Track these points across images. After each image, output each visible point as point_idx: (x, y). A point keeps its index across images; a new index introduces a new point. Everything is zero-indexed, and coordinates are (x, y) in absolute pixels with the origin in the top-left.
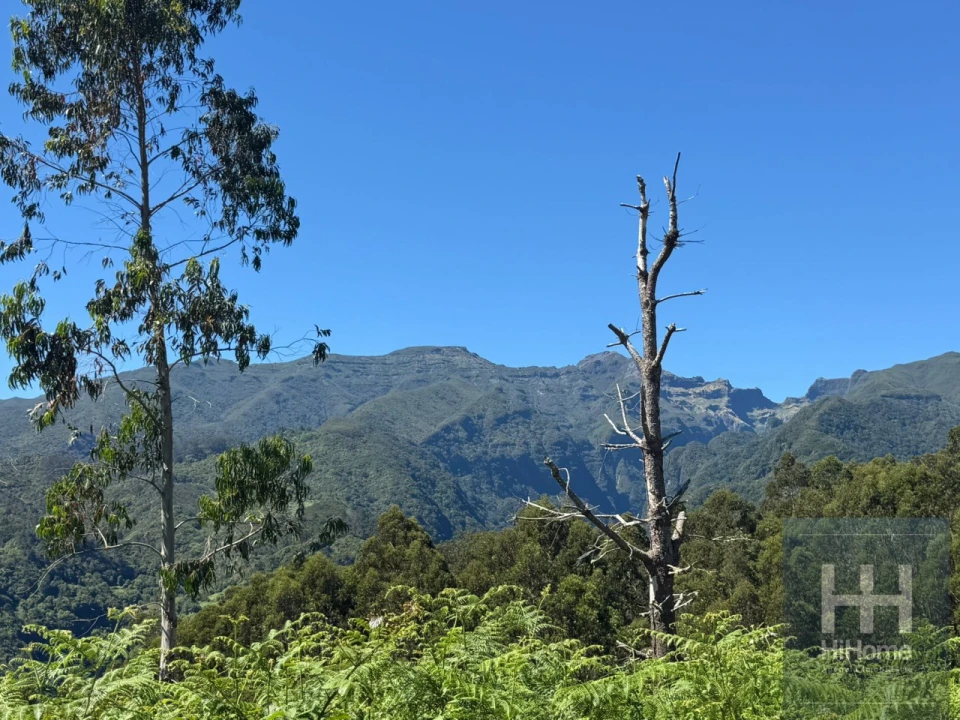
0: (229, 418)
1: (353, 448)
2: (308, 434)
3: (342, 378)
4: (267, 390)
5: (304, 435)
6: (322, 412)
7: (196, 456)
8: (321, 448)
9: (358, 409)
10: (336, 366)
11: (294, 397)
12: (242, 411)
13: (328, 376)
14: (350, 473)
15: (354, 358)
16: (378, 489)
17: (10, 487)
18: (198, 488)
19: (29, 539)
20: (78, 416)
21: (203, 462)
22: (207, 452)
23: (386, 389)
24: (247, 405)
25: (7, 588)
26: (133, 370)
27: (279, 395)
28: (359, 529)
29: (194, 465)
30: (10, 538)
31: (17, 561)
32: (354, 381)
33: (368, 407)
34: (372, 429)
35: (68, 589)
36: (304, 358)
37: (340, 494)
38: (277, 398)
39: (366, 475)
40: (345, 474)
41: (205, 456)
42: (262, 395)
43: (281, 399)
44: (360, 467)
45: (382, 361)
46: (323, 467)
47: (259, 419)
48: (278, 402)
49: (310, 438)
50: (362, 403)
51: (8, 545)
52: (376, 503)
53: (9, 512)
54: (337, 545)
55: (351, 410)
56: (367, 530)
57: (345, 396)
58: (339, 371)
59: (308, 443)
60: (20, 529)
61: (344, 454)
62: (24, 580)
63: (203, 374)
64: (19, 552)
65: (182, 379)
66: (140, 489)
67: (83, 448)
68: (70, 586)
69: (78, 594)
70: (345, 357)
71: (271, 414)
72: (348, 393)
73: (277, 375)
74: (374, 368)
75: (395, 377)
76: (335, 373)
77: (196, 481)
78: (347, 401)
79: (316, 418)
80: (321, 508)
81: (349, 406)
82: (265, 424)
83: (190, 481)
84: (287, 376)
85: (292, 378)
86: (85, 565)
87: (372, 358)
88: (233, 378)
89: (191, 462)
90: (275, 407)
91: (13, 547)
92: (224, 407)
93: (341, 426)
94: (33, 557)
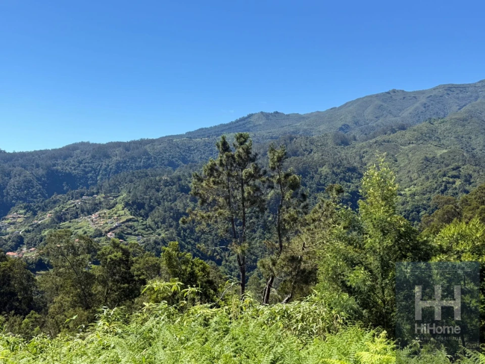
0: (403, 115)
1: (464, 126)
2: (442, 120)
3: (455, 95)
4: (419, 102)
5: (440, 121)
6: (446, 111)
7: (392, 132)
8: (448, 126)
9: (464, 108)
10: (452, 89)
11: (432, 104)
12: (409, 111)
13: (448, 94)
14: (462, 137)
15: (461, 85)
16: (476, 144)
17: (321, 145)
18: (395, 145)
19: (331, 165)
20: (342, 117)
21: (395, 134)
22: (397, 130)
23: (476, 99)
24: (411, 109)
25: (325, 184)
26: (362, 97)
27: (425, 104)
28: (473, 162)
29: (392, 135)
30: (324, 165)
31: (328, 174)
32: (461, 95)
33: (468, 107)
34: (472, 117)
35: (347, 185)
36: (437, 87)
37: (458, 146)
38: (425, 105)
39: (470, 138)
40: (460, 137)
41: (396, 132)
42: (417, 104)
43: (426, 106)
44: (467, 134)
45: (474, 86)
46: (450, 135)
47: (417, 115)
48: (425, 107)
49: (443, 122)
50: (465, 105)
51: (324, 168)
52: (475, 150)
53: (322, 155)
54: (463, 169)
55: (459, 109)
56: (477, 162)
57: (456, 103)
58: (453, 91)
59: (442, 124)
60: (328, 161)
61: (459, 129)
62: (330, 181)
63: (391, 97)
64: (328, 170)
65: (383, 100)
66: (371, 145)
67: (344, 130)
68: (348, 184)
69: (351, 186)
70: (456, 85)
71: (422, 112)
72: (458, 101)
73: (424, 95)
74: (470, 89)
75: (481, 93)
76: (451, 93)
77: (393, 142)
78: (456, 105)
79: (443, 113)
80: (452, 153)
81: (458, 107)
82: (419, 117)
83: (391, 142)
84: (429, 95)
85: (431, 96)
86: (353, 175)
87: (470, 84)
88: (404, 98)
89: (390, 134)
90: (424, 109)
91: (325, 168)
92: (401, 110)
93: (457, 116)
94: (333, 172)
